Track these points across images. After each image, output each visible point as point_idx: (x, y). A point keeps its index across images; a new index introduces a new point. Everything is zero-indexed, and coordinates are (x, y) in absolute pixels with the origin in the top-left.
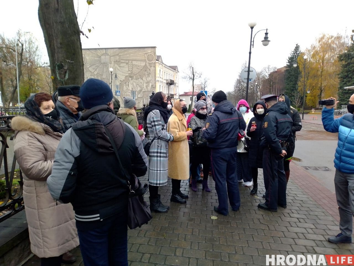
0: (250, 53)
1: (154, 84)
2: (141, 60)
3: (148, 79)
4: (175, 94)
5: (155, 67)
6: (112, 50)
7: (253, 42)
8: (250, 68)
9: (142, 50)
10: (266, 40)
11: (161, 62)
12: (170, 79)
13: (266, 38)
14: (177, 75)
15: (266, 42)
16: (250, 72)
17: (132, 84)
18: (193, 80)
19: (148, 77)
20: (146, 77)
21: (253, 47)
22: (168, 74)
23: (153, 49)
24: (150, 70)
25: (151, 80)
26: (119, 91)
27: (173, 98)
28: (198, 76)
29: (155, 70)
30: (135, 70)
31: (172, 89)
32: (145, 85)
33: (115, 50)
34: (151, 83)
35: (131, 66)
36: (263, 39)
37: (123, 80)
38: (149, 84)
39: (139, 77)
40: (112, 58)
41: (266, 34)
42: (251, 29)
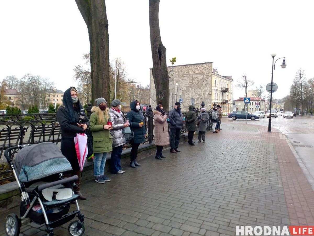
0: (272, 73)
1: (210, 92)
2: (200, 74)
3: (205, 88)
4: (229, 100)
5: (211, 78)
6: (177, 67)
7: (274, 66)
8: (273, 83)
9: (201, 65)
10: (284, 65)
11: (217, 74)
12: (225, 87)
13: (284, 63)
14: (231, 83)
15: (284, 66)
16: (273, 86)
17: (192, 93)
18: (246, 87)
19: (205, 86)
20: (203, 87)
21: (274, 70)
22: (223, 83)
23: (210, 64)
24: (207, 81)
25: (208, 89)
26: (182, 100)
27: (228, 103)
28: (251, 84)
29: (212, 81)
30: (195, 82)
31: (227, 95)
32: (202, 93)
33: (179, 67)
34: (208, 91)
35: (192, 78)
36: (282, 64)
37: (185, 90)
38: (206, 92)
39: (198, 87)
40: (177, 73)
41: (284, 60)
42: (272, 58)
